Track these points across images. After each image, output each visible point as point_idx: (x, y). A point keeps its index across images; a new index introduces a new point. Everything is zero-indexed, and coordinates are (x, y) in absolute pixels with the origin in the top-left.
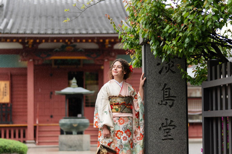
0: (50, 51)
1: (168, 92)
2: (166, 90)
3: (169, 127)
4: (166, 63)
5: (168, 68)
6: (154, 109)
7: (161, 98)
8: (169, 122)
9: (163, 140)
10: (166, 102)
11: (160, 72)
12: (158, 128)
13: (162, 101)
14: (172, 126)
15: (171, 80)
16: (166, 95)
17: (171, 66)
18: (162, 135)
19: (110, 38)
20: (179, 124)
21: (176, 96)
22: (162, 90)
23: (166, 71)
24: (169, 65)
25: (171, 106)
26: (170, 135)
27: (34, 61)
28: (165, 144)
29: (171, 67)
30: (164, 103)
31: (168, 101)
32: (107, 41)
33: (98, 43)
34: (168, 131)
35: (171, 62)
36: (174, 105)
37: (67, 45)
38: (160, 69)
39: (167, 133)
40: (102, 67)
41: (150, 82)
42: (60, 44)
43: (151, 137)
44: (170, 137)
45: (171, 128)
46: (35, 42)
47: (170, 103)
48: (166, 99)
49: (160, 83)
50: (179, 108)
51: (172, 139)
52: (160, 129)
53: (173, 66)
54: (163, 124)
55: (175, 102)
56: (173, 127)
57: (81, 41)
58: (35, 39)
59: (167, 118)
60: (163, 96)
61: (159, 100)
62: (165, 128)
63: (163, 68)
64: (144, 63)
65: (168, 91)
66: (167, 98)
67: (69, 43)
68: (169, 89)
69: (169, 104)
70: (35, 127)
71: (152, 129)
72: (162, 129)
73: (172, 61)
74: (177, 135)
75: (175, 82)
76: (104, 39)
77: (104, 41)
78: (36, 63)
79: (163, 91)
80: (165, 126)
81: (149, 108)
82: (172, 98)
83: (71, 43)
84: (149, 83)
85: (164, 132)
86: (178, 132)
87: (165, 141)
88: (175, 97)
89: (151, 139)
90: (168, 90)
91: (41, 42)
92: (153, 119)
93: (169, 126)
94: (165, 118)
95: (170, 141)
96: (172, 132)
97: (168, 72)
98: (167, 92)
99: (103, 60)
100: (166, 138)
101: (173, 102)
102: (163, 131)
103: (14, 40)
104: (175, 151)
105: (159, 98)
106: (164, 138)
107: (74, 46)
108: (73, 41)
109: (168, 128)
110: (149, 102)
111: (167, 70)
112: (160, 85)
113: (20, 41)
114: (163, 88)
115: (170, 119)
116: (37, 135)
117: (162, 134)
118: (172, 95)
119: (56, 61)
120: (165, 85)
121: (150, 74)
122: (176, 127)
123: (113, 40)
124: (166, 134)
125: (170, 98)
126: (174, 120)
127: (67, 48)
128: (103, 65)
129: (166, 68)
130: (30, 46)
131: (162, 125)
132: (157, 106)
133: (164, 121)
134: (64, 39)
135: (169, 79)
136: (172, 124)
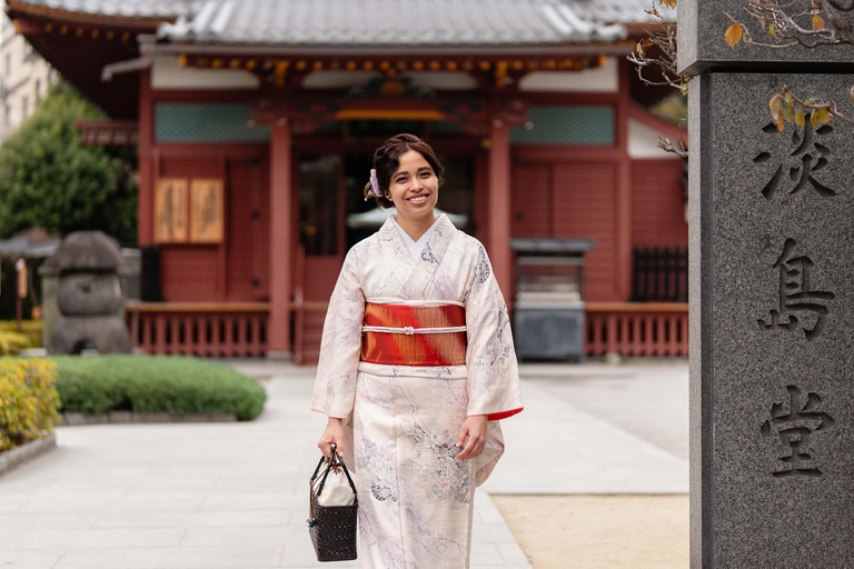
0: (336, 96)
1: (800, 275)
2: (790, 268)
3: (801, 422)
4: (793, 151)
5: (800, 175)
6: (739, 346)
7: (772, 301)
8: (803, 398)
9: (776, 474)
10: (793, 319)
11: (767, 191)
12: (756, 426)
13: (773, 312)
14: (814, 415)
15: (812, 225)
16: (794, 285)
17: (813, 163)
18: (772, 451)
19: (512, 58)
20: (846, 408)
21: (833, 289)
22: (774, 267)
23: (794, 184)
24: (807, 158)
25: (809, 334)
26: (806, 456)
27: (291, 122)
28: (786, 491)
29: (814, 169)
30: (783, 318)
31: (798, 313)
32: (502, 66)
33: (476, 72)
34: (796, 437)
35: (814, 149)
36: (825, 330)
37: (385, 78)
38: (769, 179)
39: (794, 444)
40: (486, 143)
41: (724, 233)
42: (365, 76)
43: (727, 464)
44: (805, 464)
45: (811, 424)
46: (292, 71)
47: (806, 319)
48: (792, 302)
49: (768, 238)
50: (845, 342)
51: (816, 472)
52: (765, 428)
53: (822, 162)
54: (776, 407)
55: (830, 315)
56: (820, 422)
57: (426, 68)
58: (293, 59)
59: (793, 383)
60: (780, 292)
61: (761, 310)
62: (785, 426)
63: (779, 172)
64: (698, 153)
65: (800, 270)
66: (797, 301)
67: (392, 72)
68: (806, 260)
69: (802, 324)
70: (293, 315)
71: (729, 428)
72: (775, 428)
73: (816, 145)
74: (835, 455)
75: (830, 234)
76: (494, 60)
77: (494, 68)
78: (298, 129)
79: (777, 270)
80: (784, 418)
81: (720, 341)
82: (818, 301)
83: (398, 72)
84: (720, 234)
85: (780, 443)
86: (841, 443)
87: (783, 479)
88: (830, 295)
89: (727, 472)
90: (798, 267)
91: (309, 69)
92: (735, 388)
93: (802, 415)
94: (784, 382)
95: (805, 478)
96: (814, 442)
97: (803, 191)
98: (794, 273)
99: (489, 123)
100: (790, 466)
101: (819, 319)
102: (778, 438)
103: (217, 63)
104: (827, 520)
105: (762, 301)
106: (780, 469)
107: (406, 81)
108: (402, 65)
109: (798, 425)
110: (721, 317)
111: (798, 182)
112: (768, 246)
113: (251, 64)
114: (780, 259)
115: (808, 388)
116: (299, 336)
117: (774, 452)
118: (817, 288)
119: (354, 123)
120: (790, 242)
121: (727, 197)
122: (831, 420)
123: (518, 65)
124: (789, 452)
125: (807, 300)
126: (826, 393)
127: (388, 87)
128: (488, 136)
129: (793, 171)
130: (280, 82)
131: (772, 412)
132: (752, 333)
133: (783, 397)
134: (376, 60)
135: (805, 219)
136: (816, 407)
